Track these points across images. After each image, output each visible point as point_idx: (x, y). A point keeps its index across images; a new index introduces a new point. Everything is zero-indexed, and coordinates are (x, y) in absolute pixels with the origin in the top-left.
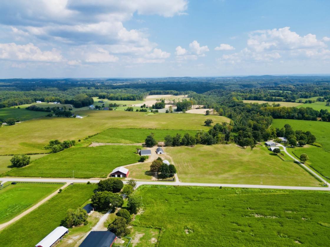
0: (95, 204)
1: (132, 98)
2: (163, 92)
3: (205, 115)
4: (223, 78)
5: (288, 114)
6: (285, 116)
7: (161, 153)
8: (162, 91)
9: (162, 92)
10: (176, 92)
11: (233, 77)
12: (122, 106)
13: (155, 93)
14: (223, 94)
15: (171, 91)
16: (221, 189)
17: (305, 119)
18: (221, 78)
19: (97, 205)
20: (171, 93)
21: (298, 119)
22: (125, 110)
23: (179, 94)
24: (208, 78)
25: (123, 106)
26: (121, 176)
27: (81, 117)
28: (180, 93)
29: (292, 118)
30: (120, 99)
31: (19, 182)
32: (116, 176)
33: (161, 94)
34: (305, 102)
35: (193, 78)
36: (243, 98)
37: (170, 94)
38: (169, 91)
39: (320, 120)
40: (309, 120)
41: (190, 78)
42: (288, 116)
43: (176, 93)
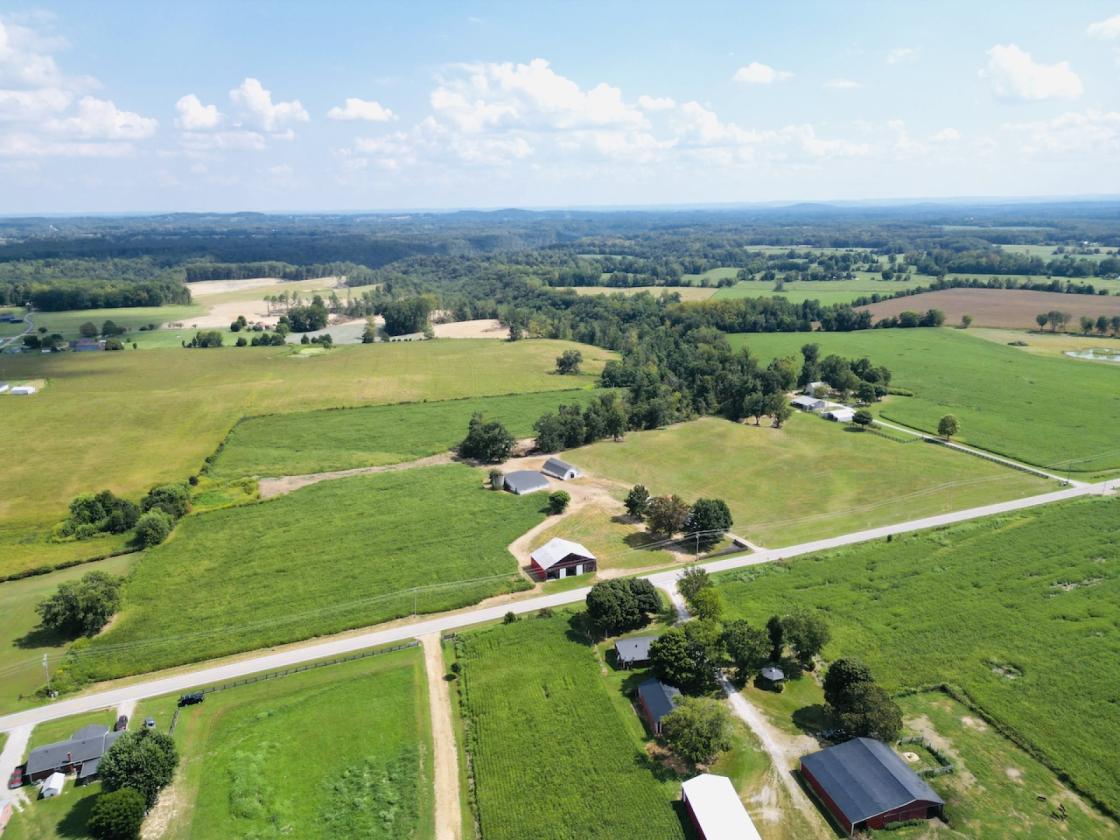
0: (684, 675)
1: (145, 295)
2: (240, 269)
3: (508, 341)
4: (378, 216)
5: (741, 320)
6: (736, 325)
7: (572, 476)
8: (234, 266)
9: (234, 270)
10: (292, 268)
11: (411, 215)
12: (135, 330)
13: (205, 272)
14: (454, 271)
15: (270, 262)
16: (891, 544)
17: (784, 330)
18: (375, 218)
19: (689, 675)
20: (272, 273)
21: (769, 329)
22: (183, 343)
23: (304, 274)
24: (327, 216)
25: (143, 329)
26: (579, 569)
27: (30, 388)
28: (308, 271)
29: (753, 328)
30: (89, 304)
31: (213, 689)
32: (563, 572)
33: (234, 278)
34: (717, 284)
35: (273, 218)
36: (544, 280)
37: (269, 276)
38: (265, 264)
39: (819, 330)
40: (794, 331)
41: (259, 216)
42: (742, 326)
43: (291, 273)
